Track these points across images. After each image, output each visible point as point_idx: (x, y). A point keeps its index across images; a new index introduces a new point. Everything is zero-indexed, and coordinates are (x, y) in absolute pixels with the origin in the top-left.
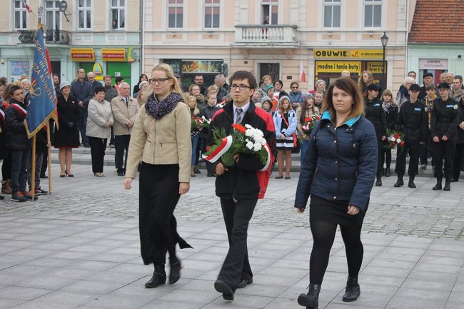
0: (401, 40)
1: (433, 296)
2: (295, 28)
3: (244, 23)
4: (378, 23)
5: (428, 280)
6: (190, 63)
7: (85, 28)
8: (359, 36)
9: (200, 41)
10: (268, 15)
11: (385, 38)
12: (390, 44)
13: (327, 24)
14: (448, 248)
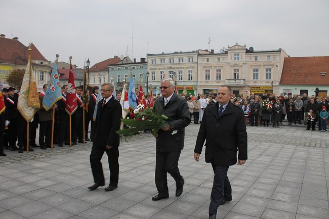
0: (277, 84)
1: (301, 164)
2: (244, 80)
3: (228, 78)
4: (270, 78)
5: (298, 159)
6: (212, 90)
7: (181, 80)
8: (264, 82)
9: (215, 84)
10: (236, 76)
11: (272, 83)
12: (274, 85)
13: (254, 79)
14: (302, 149)
